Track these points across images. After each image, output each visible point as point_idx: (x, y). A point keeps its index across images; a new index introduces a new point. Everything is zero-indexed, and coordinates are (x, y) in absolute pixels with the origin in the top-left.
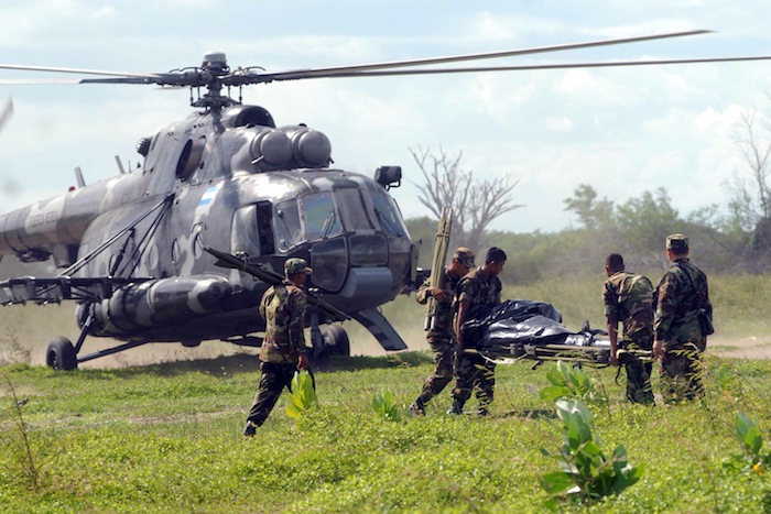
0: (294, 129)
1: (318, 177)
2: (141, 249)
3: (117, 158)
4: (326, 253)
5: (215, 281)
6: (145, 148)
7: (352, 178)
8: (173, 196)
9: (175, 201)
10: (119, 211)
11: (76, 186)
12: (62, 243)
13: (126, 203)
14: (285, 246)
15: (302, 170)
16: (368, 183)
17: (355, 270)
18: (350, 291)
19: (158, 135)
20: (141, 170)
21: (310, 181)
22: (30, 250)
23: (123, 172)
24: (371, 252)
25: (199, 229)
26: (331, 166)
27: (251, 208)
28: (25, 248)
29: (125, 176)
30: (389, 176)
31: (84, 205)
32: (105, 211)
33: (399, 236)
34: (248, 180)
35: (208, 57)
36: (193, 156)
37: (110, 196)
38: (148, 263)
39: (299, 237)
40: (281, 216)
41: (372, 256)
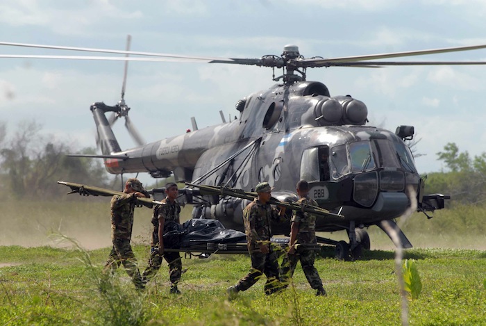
0: (343, 98)
1: (360, 131)
2: (238, 173)
3: (221, 112)
4: (363, 182)
5: (288, 196)
6: (241, 107)
7: (382, 133)
8: (261, 139)
9: (262, 143)
10: (222, 147)
11: (192, 130)
12: (181, 166)
13: (228, 142)
14: (337, 175)
15: (348, 126)
16: (392, 136)
17: (383, 194)
18: (379, 208)
19: (251, 98)
20: (238, 122)
21: (355, 133)
22: (159, 170)
23: (224, 121)
24: (393, 182)
25: (278, 161)
26: (367, 124)
27: (315, 149)
28: (155, 169)
29: (226, 125)
30: (406, 133)
31: (197, 143)
32: (212, 147)
33: (412, 172)
34: (312, 130)
35: (286, 48)
36: (275, 113)
37: (216, 137)
38: (242, 182)
39: (346, 170)
40: (335, 155)
41: (393, 185)
